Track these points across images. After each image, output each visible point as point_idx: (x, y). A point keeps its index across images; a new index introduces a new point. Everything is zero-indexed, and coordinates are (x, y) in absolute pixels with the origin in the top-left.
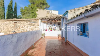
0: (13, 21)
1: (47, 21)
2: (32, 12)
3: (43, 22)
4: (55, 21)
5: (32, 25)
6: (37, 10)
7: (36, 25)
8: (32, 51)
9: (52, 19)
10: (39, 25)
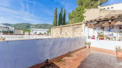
0: (60, 27)
1: (94, 24)
2: (78, 15)
3: (88, 26)
4: (110, 23)
5: (75, 31)
6: (85, 12)
7: (79, 30)
8: (66, 58)
9: (102, 21)
10: (82, 31)
